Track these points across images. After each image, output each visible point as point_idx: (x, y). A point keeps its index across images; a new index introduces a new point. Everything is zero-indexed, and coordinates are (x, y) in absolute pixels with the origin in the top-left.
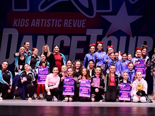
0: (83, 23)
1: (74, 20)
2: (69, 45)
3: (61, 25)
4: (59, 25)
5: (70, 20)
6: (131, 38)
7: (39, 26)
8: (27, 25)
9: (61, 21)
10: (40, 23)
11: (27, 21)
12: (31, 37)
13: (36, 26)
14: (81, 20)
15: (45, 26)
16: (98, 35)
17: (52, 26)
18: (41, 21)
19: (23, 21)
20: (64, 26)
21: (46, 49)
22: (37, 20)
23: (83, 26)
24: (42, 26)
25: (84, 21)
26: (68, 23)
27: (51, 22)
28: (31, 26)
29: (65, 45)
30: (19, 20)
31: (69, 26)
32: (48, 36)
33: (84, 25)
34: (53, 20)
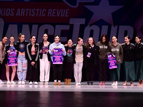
1: (58, 10)
2: (53, 34)
3: (45, 14)
4: (44, 15)
5: (54, 10)
7: (24, 15)
8: (12, 14)
9: (45, 11)
10: (24, 12)
12: (16, 25)
13: (21, 15)
14: (65, 10)
15: (30, 15)
16: (80, 24)
17: (37, 15)
18: (26, 11)
19: (8, 10)
20: (48, 16)
22: (22, 9)
23: (66, 16)
24: (27, 15)
25: (68, 11)
26: (52, 13)
27: (36, 12)
28: (17, 15)
29: (49, 34)
30: (5, 9)
31: (53, 16)
32: (33, 25)
33: (67, 14)
34: (38, 10)
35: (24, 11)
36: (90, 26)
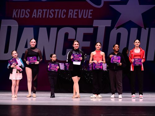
1: (79, 10)
2: (74, 38)
3: (65, 15)
4: (63, 16)
5: (75, 10)
6: (143, 29)
7: (40, 17)
8: (27, 16)
9: (65, 12)
10: (41, 14)
11: (28, 11)
12: (32, 28)
13: (38, 17)
14: (87, 10)
15: (47, 17)
16: (106, 27)
17: (56, 17)
18: (43, 12)
19: (23, 11)
20: (69, 17)
22: (39, 10)
23: (89, 17)
24: (44, 17)
25: (91, 11)
26: (73, 14)
27: (54, 13)
28: (32, 17)
29: (69, 38)
30: (19, 10)
31: (74, 17)
32: (51, 28)
33: (91, 15)
34: (57, 10)
35: (41, 12)
36: (116, 29)
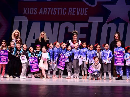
0: (86, 11)
1: (77, 9)
3: (65, 13)
4: (64, 13)
5: (74, 9)
6: (129, 24)
7: (46, 14)
9: (66, 10)
10: (47, 11)
12: (39, 23)
13: (44, 14)
14: (84, 9)
15: (51, 14)
16: (98, 22)
17: (58, 14)
18: (48, 10)
19: (32, 9)
20: (69, 14)
21: (43, 35)
22: (45, 8)
23: (85, 14)
24: (49, 14)
25: (87, 10)
26: (72, 12)
27: (57, 11)
28: (39, 14)
29: (69, 31)
30: (29, 8)
31: (73, 14)
32: (54, 23)
33: (86, 13)
34: (59, 9)
35: (46, 10)
36: (107, 24)
